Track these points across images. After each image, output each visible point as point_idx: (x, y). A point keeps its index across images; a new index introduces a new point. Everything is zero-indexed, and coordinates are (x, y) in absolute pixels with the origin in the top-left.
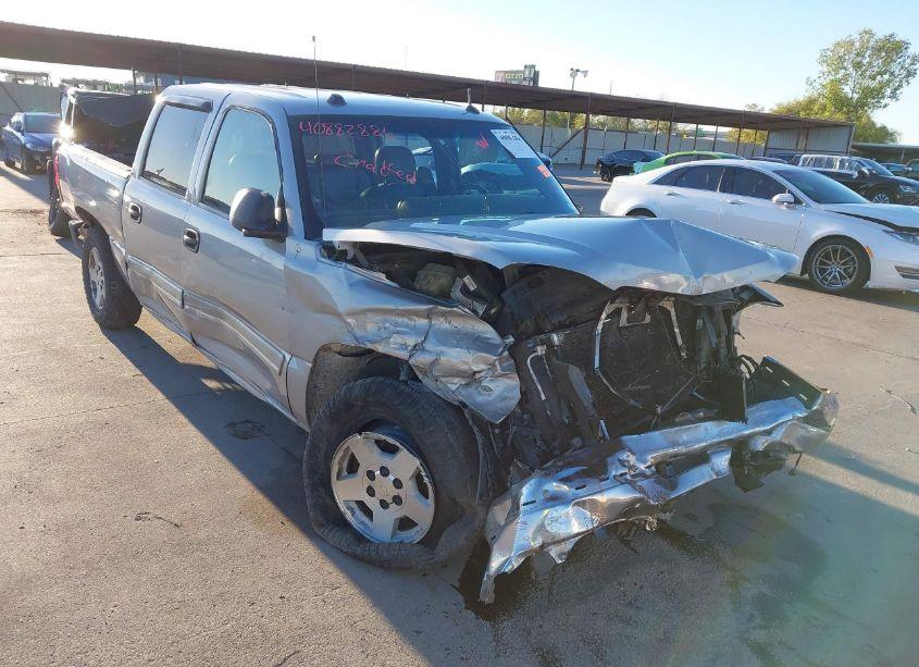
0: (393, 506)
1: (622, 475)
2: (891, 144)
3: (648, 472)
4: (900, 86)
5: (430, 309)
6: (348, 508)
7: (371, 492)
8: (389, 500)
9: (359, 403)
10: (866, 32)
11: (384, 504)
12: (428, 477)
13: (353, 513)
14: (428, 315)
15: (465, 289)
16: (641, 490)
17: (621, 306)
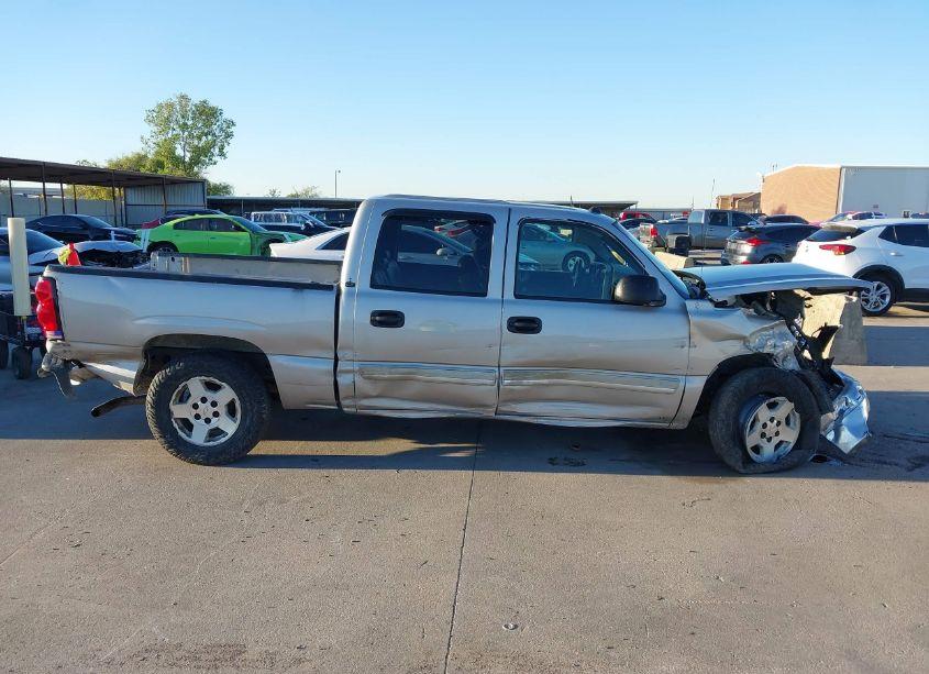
2: (227, 196)
4: (224, 146)
7: (763, 436)
8: (773, 436)
10: (183, 97)
11: (769, 440)
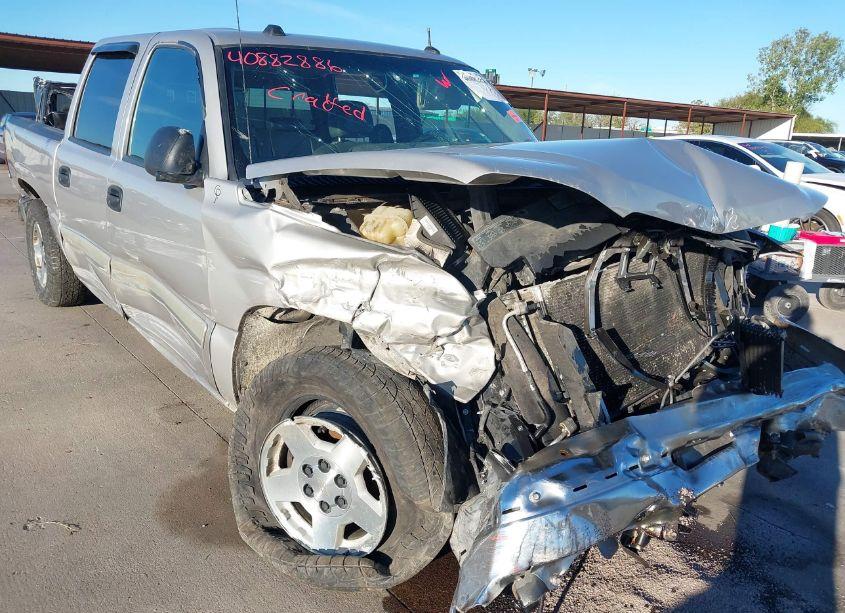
0: (335, 509)
1: (632, 469)
3: (664, 463)
4: (835, 80)
5: (378, 257)
6: (282, 511)
7: (308, 490)
8: (331, 502)
9: (290, 379)
10: (801, 32)
11: (325, 507)
12: (378, 473)
13: (289, 518)
14: (376, 266)
15: (422, 234)
16: (658, 488)
17: (618, 251)
